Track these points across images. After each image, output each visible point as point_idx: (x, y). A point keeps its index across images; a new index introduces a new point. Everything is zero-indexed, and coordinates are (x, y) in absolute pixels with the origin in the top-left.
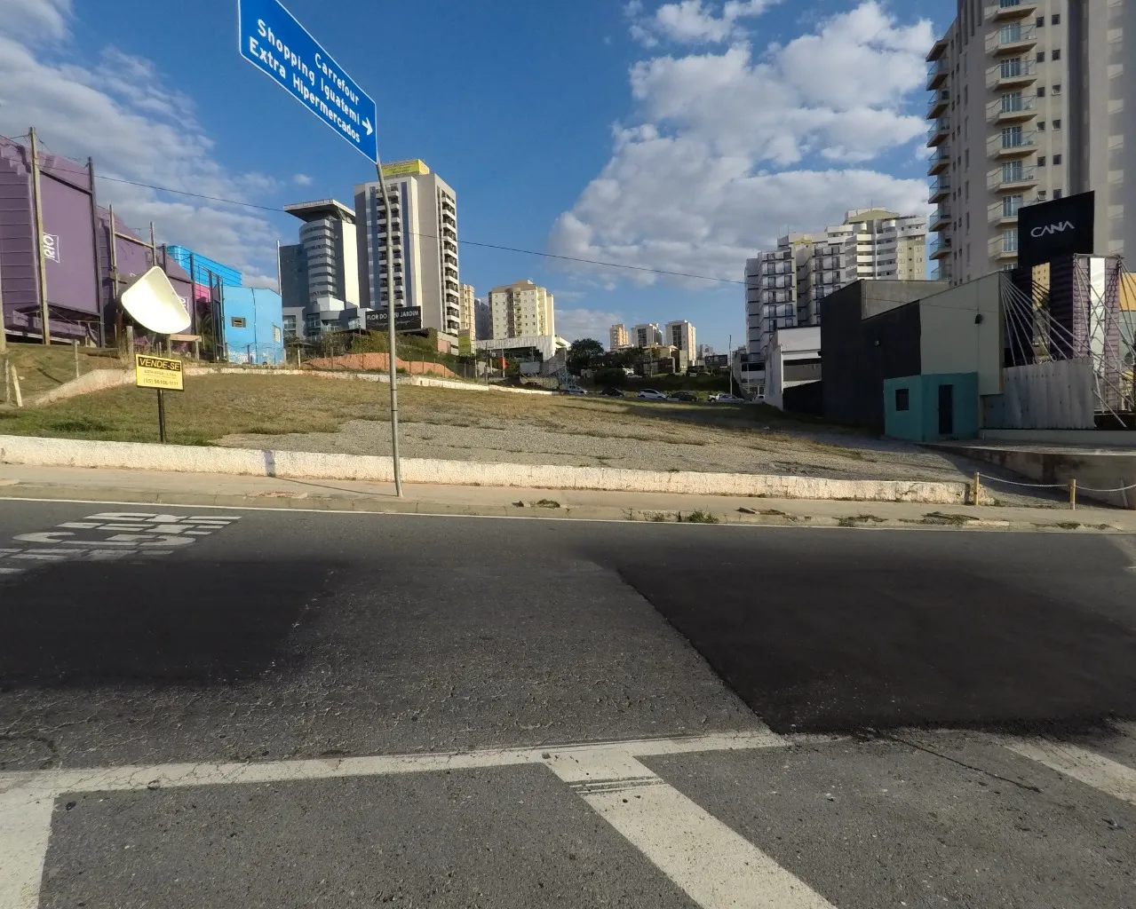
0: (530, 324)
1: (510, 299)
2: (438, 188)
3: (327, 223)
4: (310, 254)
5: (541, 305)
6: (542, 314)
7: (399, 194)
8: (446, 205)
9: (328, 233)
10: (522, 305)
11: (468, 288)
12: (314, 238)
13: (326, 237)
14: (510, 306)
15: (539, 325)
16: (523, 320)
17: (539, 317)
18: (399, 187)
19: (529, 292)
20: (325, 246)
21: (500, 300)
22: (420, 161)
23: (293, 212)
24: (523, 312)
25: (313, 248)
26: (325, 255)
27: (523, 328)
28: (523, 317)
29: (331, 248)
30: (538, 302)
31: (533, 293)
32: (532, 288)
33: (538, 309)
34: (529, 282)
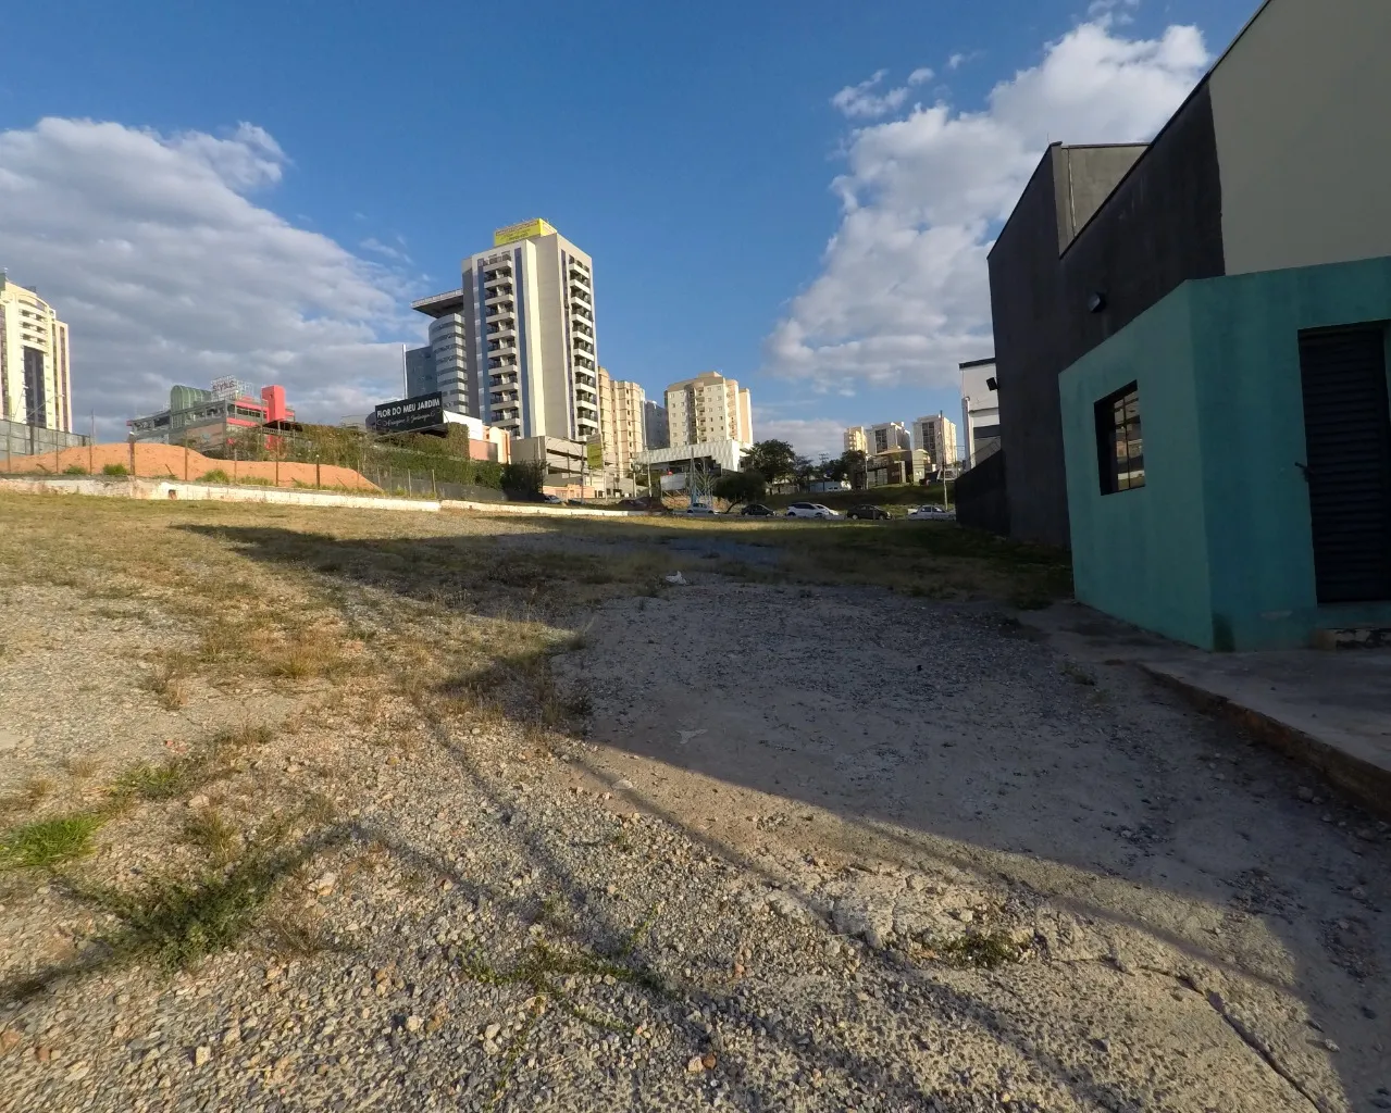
0: (717, 429)
1: (690, 400)
2: (563, 253)
3: (458, 318)
4: (438, 357)
5: (732, 404)
6: (732, 415)
7: (511, 264)
8: (574, 274)
9: (459, 330)
10: (706, 404)
11: (631, 385)
12: (444, 337)
13: (456, 334)
14: (691, 408)
15: (728, 430)
16: (708, 424)
17: (728, 420)
18: (513, 255)
19: (714, 387)
20: (455, 346)
21: (677, 399)
22: (541, 221)
23: (420, 309)
24: (707, 415)
25: (442, 349)
26: (456, 357)
27: (708, 434)
28: (708, 420)
29: (462, 347)
30: (726, 400)
31: (720, 388)
32: (720, 381)
33: (727, 410)
34: (716, 375)
